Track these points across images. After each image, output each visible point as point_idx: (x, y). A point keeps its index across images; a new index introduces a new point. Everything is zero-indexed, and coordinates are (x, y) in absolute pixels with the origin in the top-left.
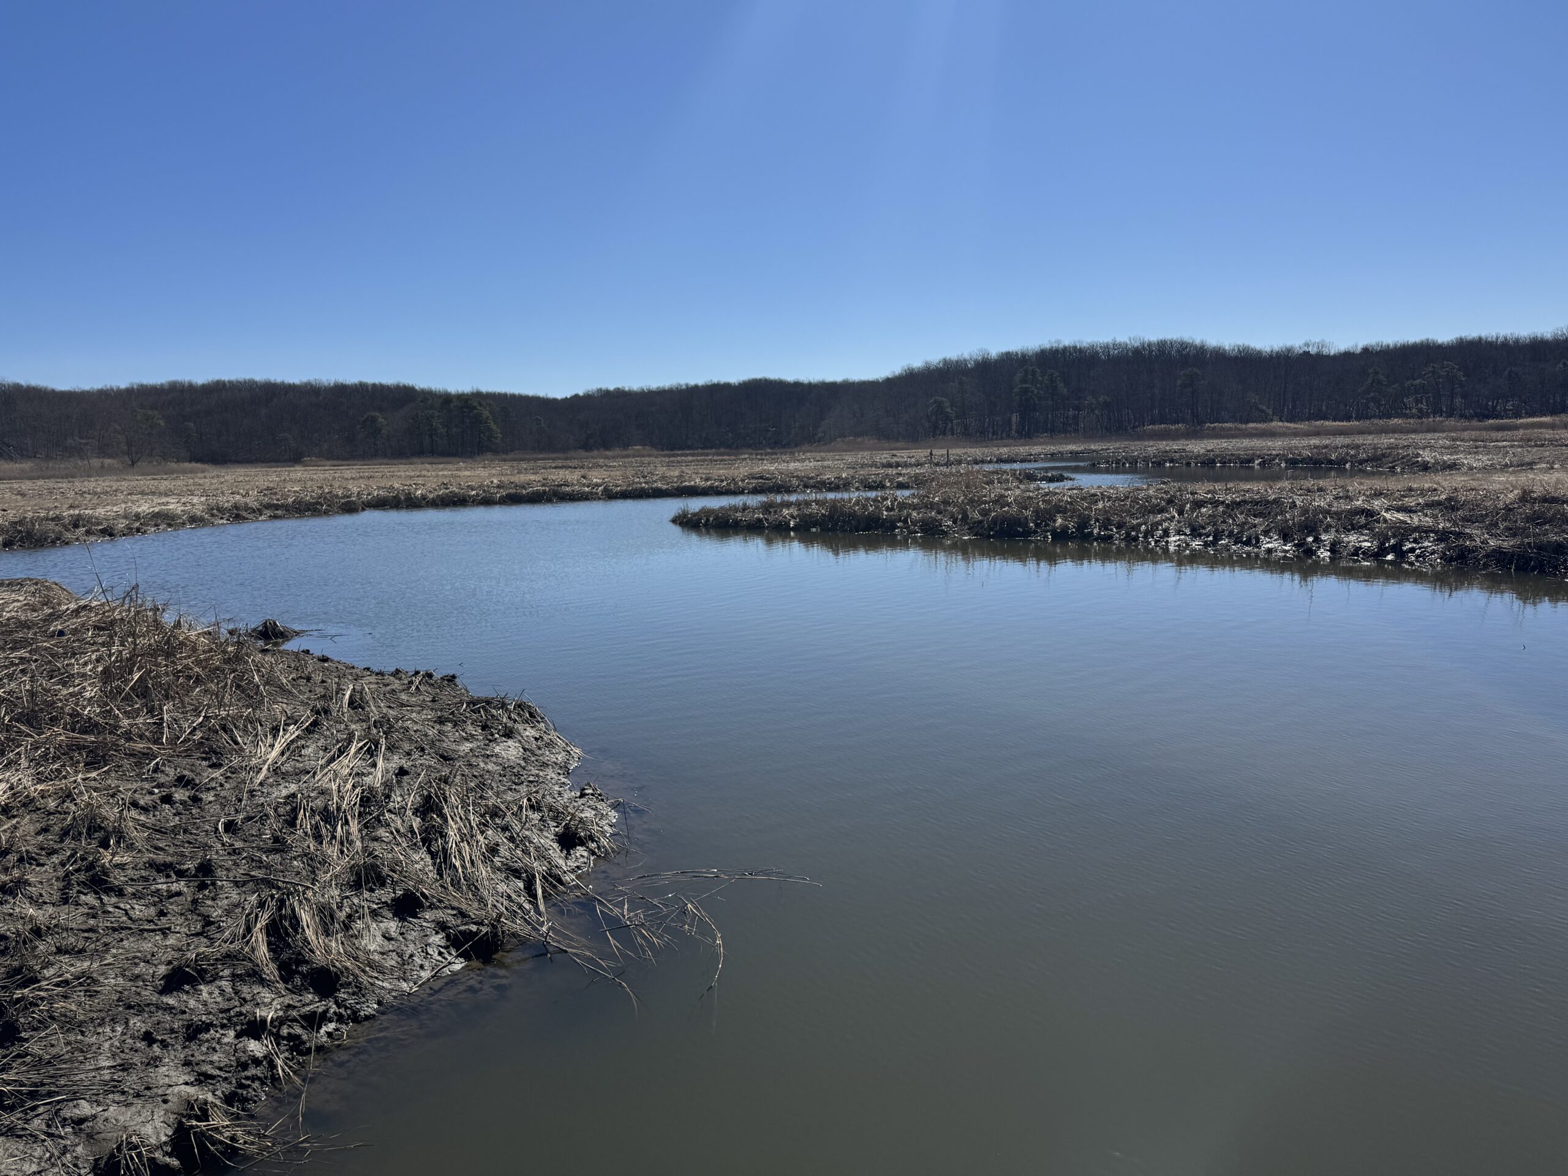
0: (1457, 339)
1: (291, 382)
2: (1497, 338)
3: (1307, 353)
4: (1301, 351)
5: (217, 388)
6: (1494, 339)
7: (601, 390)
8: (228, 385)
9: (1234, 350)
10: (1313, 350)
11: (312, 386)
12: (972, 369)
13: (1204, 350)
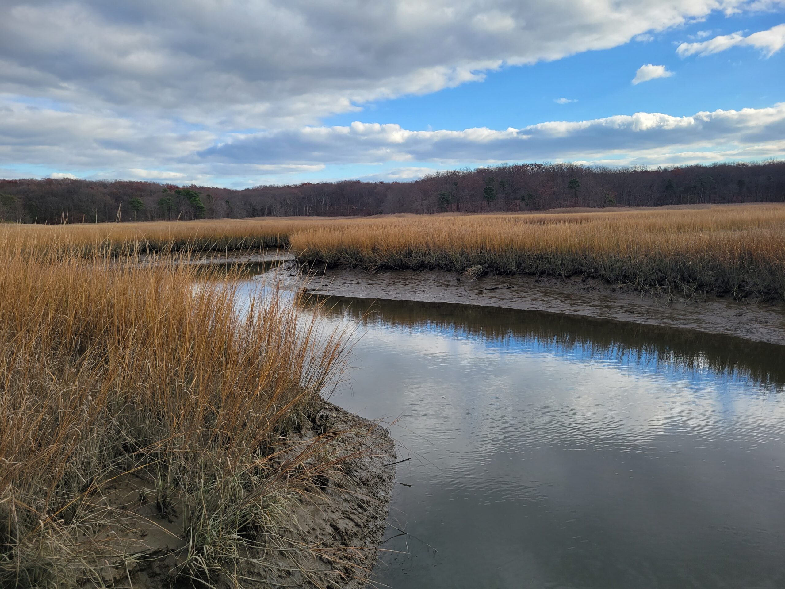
0: (713, 164)
1: (90, 180)
2: (734, 163)
3: (635, 171)
4: (632, 170)
5: (49, 182)
6: (733, 165)
7: (262, 186)
8: (54, 182)
9: (597, 169)
10: (638, 170)
11: (102, 182)
12: (462, 177)
13: (583, 169)
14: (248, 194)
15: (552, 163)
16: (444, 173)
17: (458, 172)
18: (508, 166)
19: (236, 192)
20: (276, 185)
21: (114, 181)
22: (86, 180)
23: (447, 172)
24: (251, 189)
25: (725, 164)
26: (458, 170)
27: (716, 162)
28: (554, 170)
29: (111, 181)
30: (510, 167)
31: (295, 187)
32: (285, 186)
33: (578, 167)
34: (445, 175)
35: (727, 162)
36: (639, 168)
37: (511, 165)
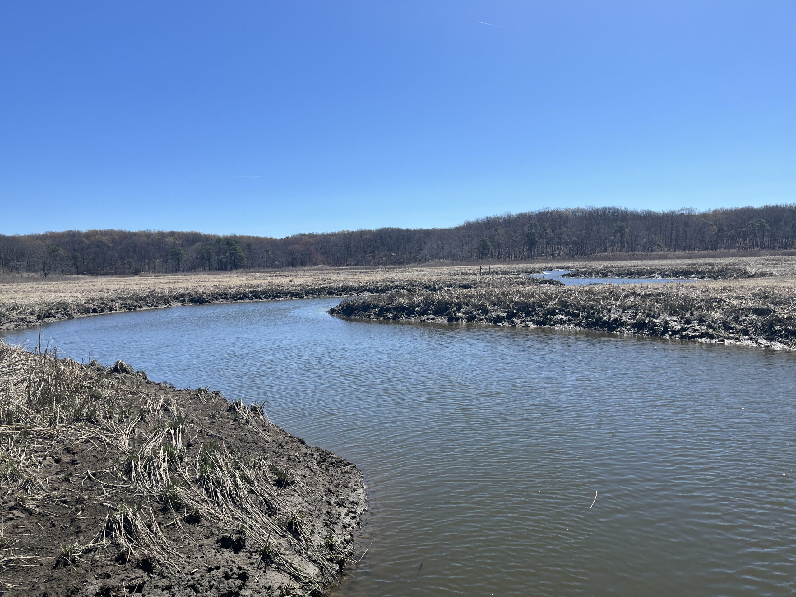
0: (764, 206)
1: (134, 231)
3: (682, 214)
4: (679, 213)
5: (93, 234)
6: (784, 206)
7: (301, 234)
8: (99, 233)
9: (643, 212)
11: (144, 232)
12: (502, 222)
13: (627, 213)
14: (286, 242)
15: (595, 207)
16: (485, 219)
17: (498, 217)
18: (550, 210)
19: (275, 240)
20: (315, 233)
21: (156, 231)
22: (130, 232)
23: (487, 218)
24: (290, 236)
25: (777, 206)
26: (499, 215)
27: (768, 204)
28: (598, 214)
29: (153, 233)
30: (552, 212)
31: (333, 235)
32: (324, 234)
33: (622, 211)
34: (485, 220)
35: (778, 204)
36: (687, 212)
37: (553, 209)
